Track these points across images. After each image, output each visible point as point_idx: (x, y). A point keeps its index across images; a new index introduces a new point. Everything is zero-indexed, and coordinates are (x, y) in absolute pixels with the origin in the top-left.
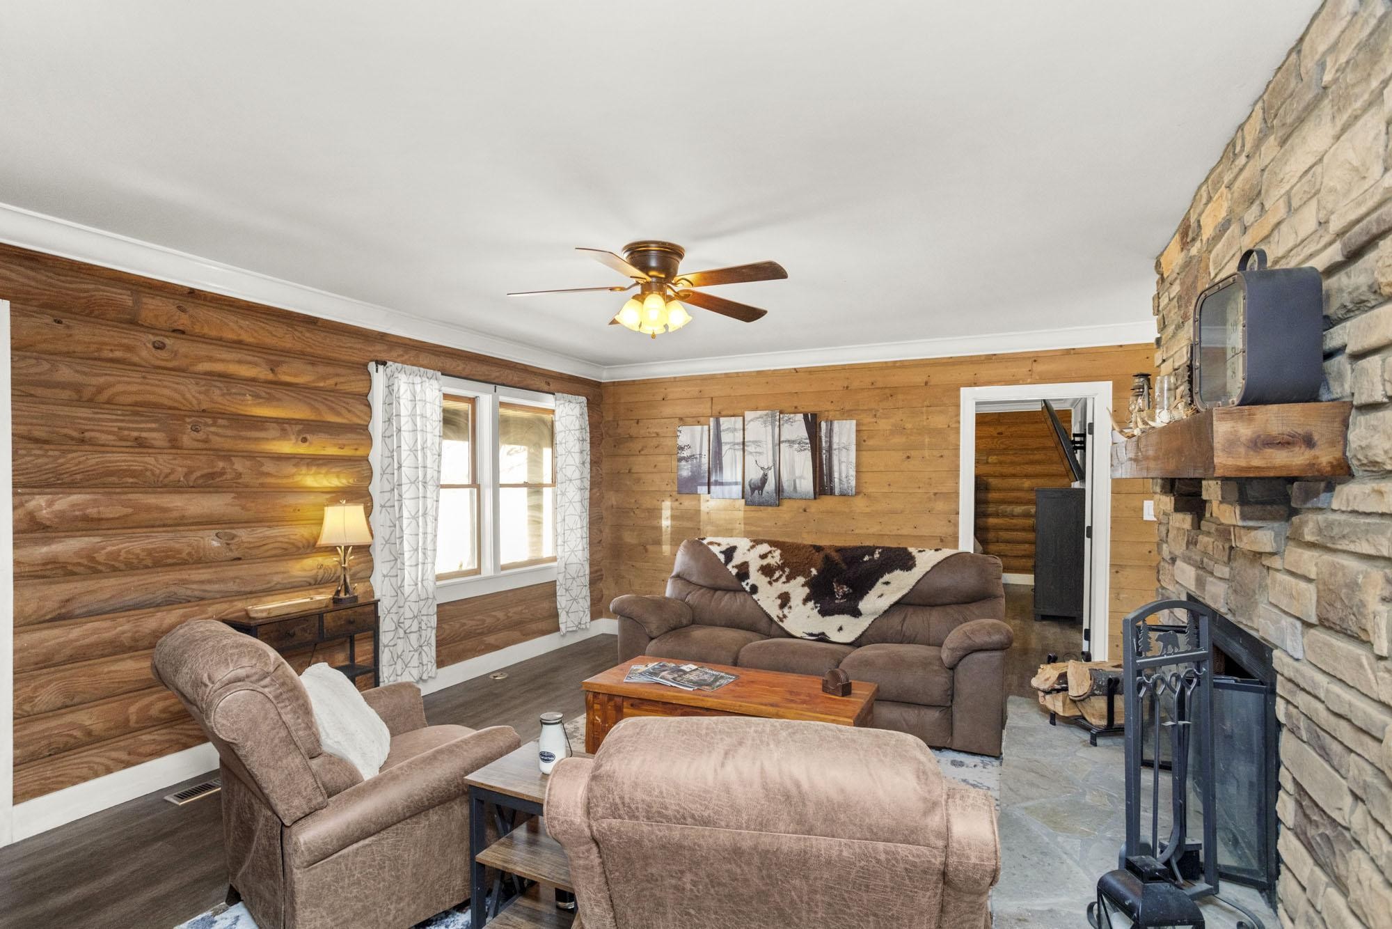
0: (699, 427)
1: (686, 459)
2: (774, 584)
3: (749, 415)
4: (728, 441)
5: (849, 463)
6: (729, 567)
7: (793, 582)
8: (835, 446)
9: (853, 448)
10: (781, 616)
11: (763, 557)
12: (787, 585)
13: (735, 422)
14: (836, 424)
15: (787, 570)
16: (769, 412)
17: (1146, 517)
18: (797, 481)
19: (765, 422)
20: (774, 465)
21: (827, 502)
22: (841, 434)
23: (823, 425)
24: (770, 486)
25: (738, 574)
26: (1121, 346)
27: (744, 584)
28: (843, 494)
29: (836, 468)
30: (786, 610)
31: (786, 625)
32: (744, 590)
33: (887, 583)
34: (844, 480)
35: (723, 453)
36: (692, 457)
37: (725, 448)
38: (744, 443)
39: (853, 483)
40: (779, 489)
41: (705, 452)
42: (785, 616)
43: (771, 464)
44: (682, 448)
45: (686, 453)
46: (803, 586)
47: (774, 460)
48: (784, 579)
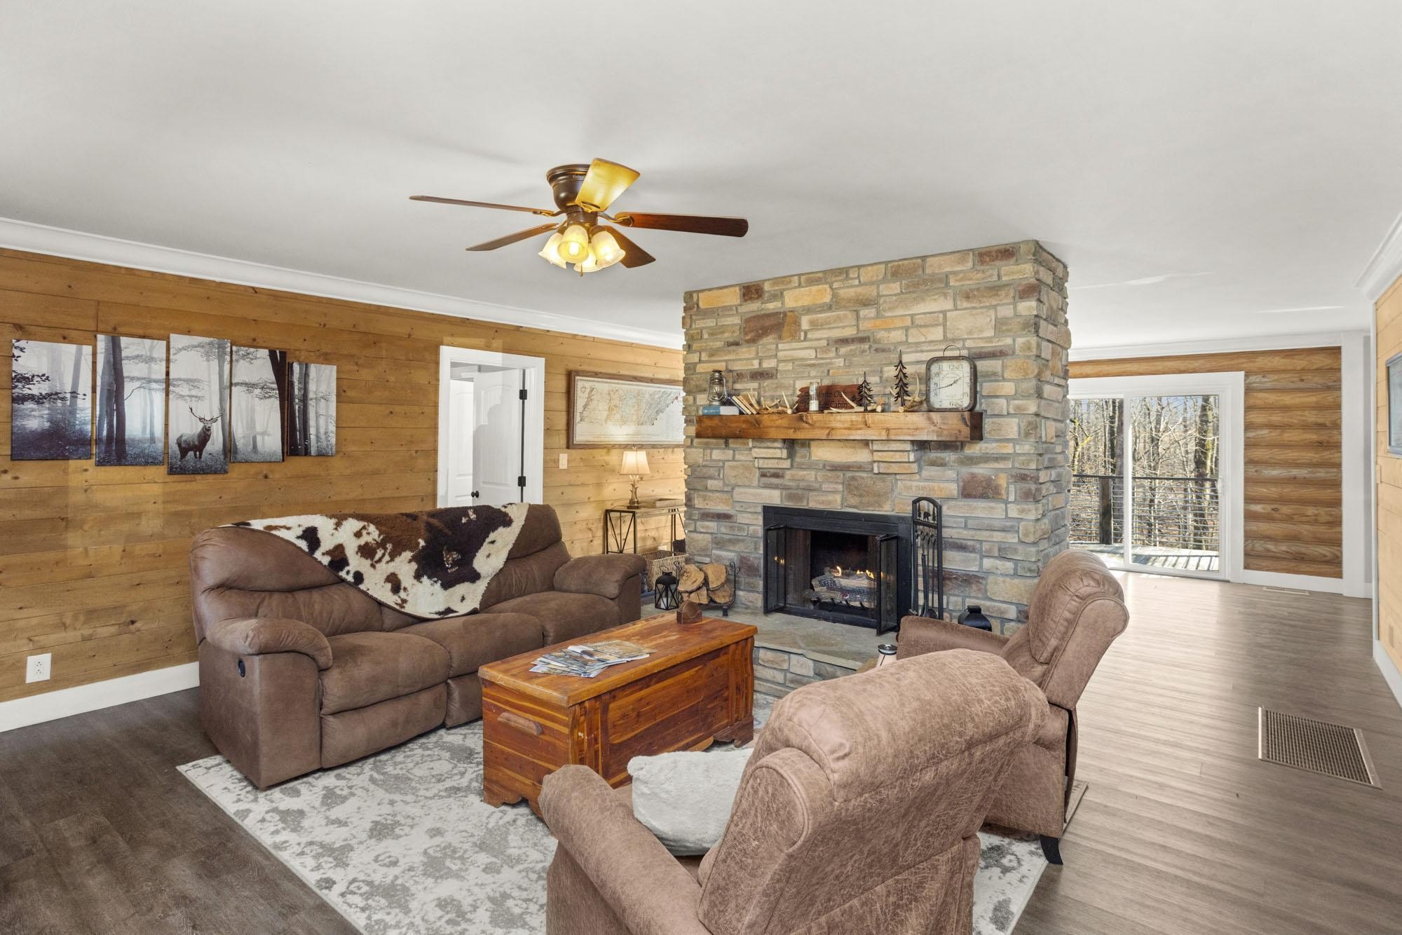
0: (72, 348)
1: (39, 400)
2: (378, 566)
3: (177, 340)
4: (136, 374)
5: (328, 416)
6: (318, 555)
7: (398, 560)
8: (311, 395)
9: (334, 398)
10: (399, 602)
11: (358, 535)
12: (392, 564)
13: (151, 349)
14: (313, 369)
15: (389, 546)
16: (215, 340)
17: (561, 467)
18: (259, 439)
19: (207, 354)
20: (222, 415)
21: (298, 463)
22: (318, 381)
23: (296, 367)
24: (216, 444)
25: (331, 563)
26: (548, 331)
27: (343, 574)
28: (321, 454)
29: (312, 422)
30: (402, 594)
31: (408, 609)
32: (343, 581)
33: (493, 542)
34: (323, 437)
35: (126, 393)
36: (53, 396)
37: (128, 387)
38: (167, 382)
39: (333, 441)
40: (229, 449)
41: (85, 386)
42: (404, 601)
43: (216, 414)
44: (27, 380)
45: (36, 389)
46: (410, 561)
47: (222, 409)
48: (387, 558)
